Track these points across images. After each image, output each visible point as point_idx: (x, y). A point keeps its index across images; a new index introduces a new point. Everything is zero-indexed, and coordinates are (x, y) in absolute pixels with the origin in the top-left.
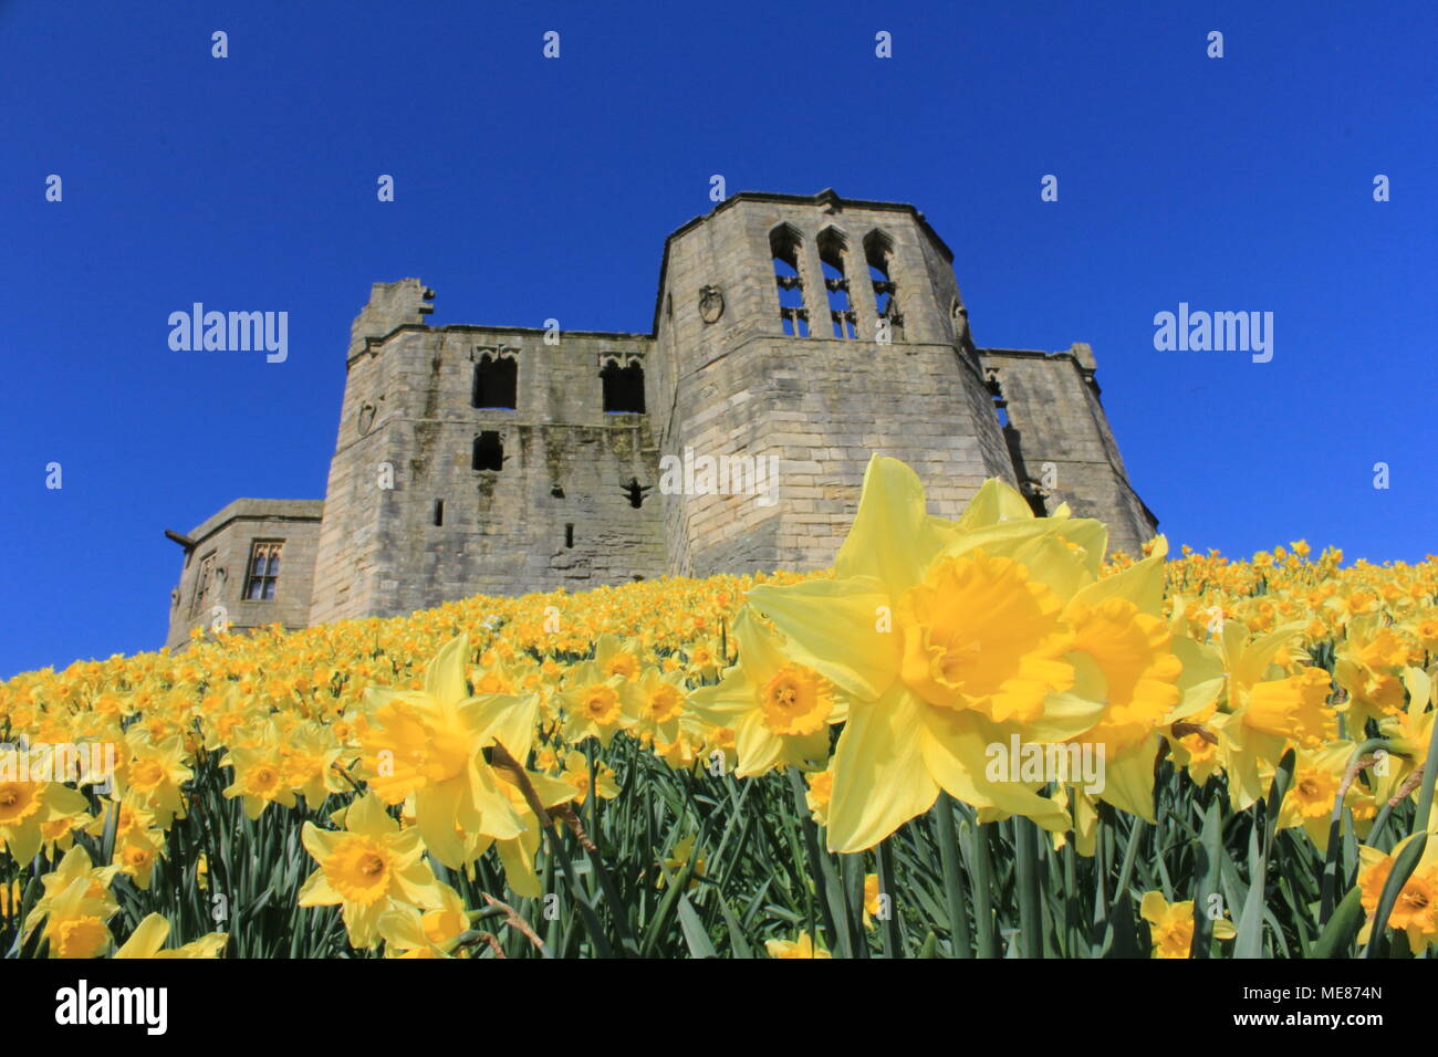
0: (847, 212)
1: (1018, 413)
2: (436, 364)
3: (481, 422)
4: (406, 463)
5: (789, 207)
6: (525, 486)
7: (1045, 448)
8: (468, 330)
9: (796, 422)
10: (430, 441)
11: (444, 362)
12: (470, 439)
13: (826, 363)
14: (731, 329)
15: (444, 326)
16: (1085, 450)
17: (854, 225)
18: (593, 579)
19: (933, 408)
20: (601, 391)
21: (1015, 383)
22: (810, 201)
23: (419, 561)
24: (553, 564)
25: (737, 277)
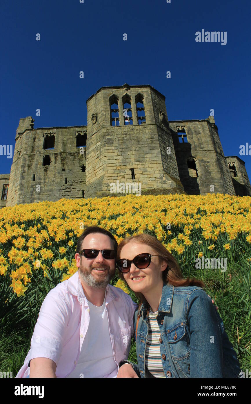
0: (131, 89)
1: (189, 138)
2: (34, 139)
3: (45, 153)
4: (26, 166)
5: (116, 90)
6: (55, 169)
7: (196, 147)
8: (42, 129)
9: (111, 149)
10: (33, 159)
11: (36, 138)
12: (42, 158)
13: (121, 133)
14: (98, 125)
15: (37, 129)
16: (208, 147)
17: (133, 93)
18: (72, 192)
19: (148, 142)
20: (76, 142)
21: (189, 129)
22: (121, 87)
23: (29, 190)
24: (62, 188)
25: (100, 111)
